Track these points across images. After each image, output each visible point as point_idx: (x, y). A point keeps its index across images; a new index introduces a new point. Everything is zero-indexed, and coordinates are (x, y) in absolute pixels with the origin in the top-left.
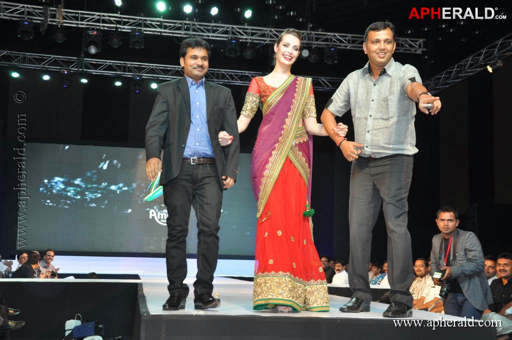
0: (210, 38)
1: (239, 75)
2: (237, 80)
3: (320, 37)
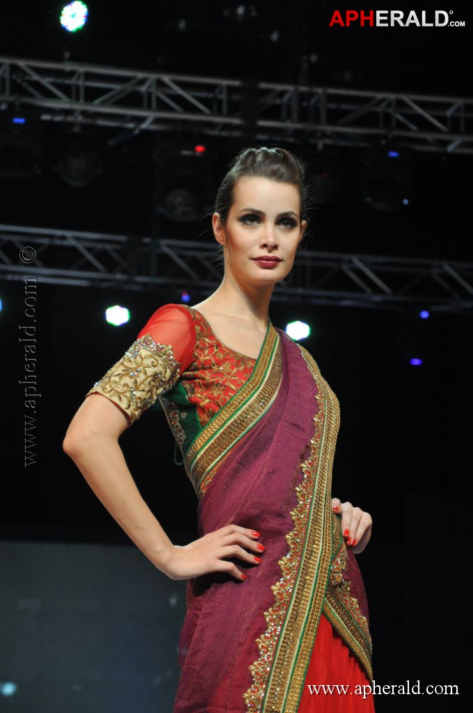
3: (344, 107)
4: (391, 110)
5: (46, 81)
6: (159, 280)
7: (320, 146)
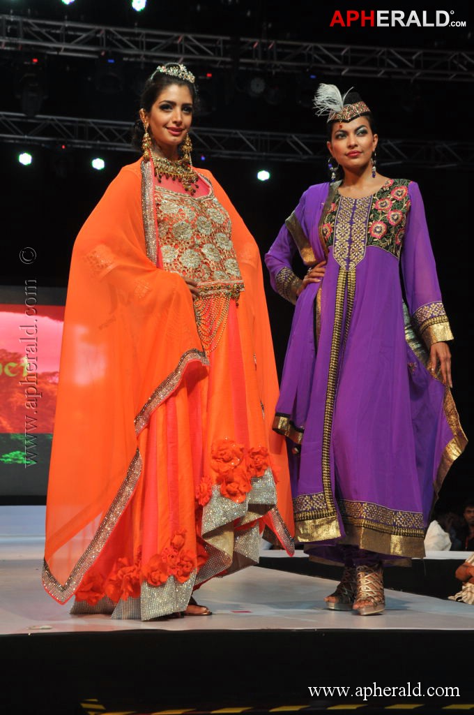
0: (62, 53)
1: (124, 131)
2: (120, 141)
3: (287, 51)
4: (311, 53)
5: (125, 39)
7: (274, 73)
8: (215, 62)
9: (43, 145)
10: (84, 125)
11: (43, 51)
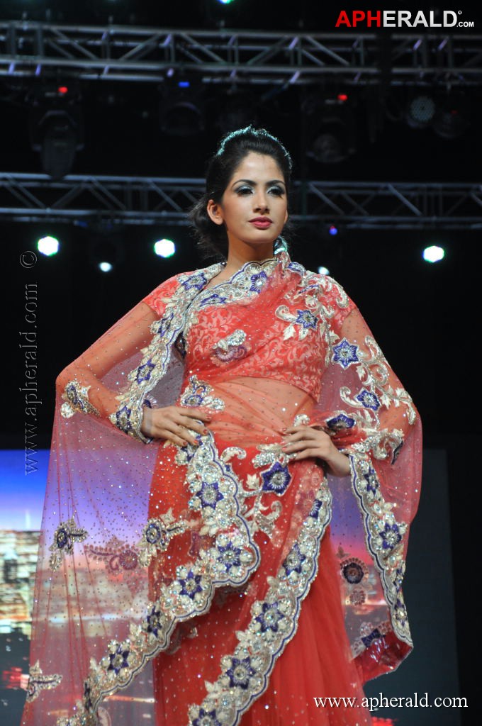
0: (105, 76)
3: (470, 50)
5: (205, 48)
6: (310, 217)
7: (449, 87)
8: (352, 76)
9: (76, 223)
10: (140, 188)
11: (76, 74)
